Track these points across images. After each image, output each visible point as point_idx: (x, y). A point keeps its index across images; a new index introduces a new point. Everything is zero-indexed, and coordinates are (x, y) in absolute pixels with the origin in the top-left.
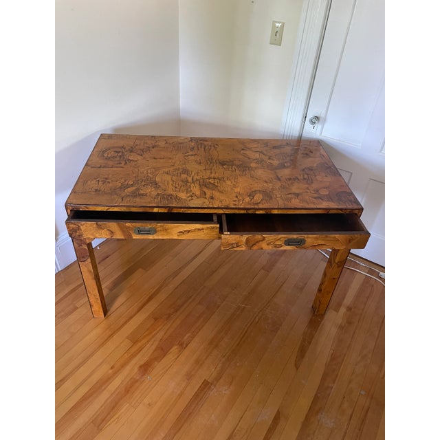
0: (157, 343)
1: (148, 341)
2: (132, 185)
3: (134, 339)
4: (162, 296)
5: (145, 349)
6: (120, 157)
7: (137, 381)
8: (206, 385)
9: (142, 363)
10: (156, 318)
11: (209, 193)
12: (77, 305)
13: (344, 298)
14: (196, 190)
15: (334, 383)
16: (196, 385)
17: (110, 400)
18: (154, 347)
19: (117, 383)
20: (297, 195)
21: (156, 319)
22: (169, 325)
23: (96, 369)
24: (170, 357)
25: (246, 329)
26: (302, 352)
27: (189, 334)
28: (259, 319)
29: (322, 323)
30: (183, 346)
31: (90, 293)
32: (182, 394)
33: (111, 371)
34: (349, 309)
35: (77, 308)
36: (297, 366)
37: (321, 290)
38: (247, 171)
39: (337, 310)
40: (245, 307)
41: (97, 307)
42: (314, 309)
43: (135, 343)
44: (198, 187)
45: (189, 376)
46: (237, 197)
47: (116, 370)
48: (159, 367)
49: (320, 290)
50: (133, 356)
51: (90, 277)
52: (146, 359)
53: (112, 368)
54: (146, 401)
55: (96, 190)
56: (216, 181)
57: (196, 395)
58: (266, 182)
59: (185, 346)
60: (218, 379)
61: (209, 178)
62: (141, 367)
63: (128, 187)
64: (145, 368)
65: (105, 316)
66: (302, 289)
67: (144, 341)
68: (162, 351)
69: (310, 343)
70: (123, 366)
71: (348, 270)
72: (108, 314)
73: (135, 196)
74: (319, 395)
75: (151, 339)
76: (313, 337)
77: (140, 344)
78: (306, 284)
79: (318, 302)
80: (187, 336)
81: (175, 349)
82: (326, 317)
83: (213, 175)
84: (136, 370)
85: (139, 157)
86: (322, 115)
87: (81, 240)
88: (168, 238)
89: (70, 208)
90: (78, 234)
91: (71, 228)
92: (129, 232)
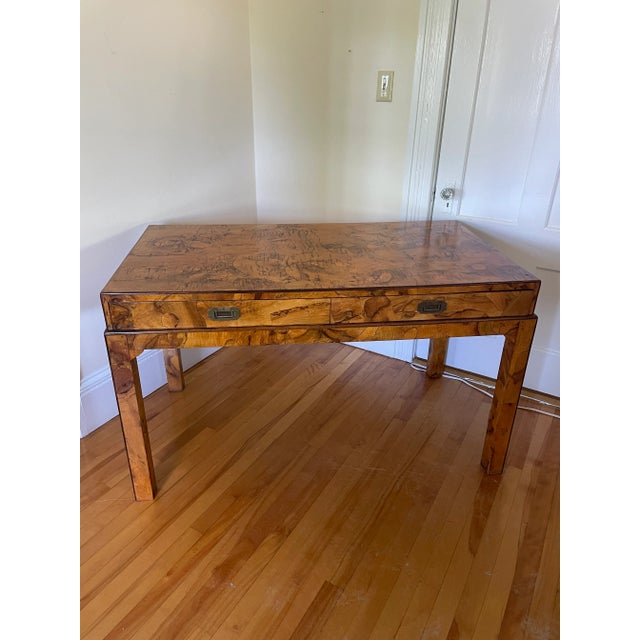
0: (241, 531)
1: (226, 530)
2: (199, 272)
3: (204, 528)
4: (244, 464)
5: (223, 541)
6: (179, 245)
7: (213, 591)
8: (328, 591)
9: (218, 563)
10: (237, 495)
11: (312, 276)
12: (108, 485)
13: (527, 450)
14: (294, 272)
15: (537, 571)
16: (312, 590)
17: (167, 625)
18: (236, 538)
19: (177, 596)
20: (442, 272)
21: (237, 497)
22: (259, 504)
23: (142, 576)
24: (264, 550)
25: (382, 501)
26: (478, 529)
27: (293, 515)
28: (401, 486)
29: (501, 486)
30: (283, 533)
31: (132, 452)
32: (289, 605)
33: (167, 579)
34: (538, 463)
35: (108, 489)
36: (473, 551)
37: (493, 429)
38: (364, 253)
39: (520, 466)
40: (375, 472)
41: (143, 481)
42: (484, 466)
43: (205, 534)
44: (295, 270)
45: (299, 578)
46: (354, 277)
47: (175, 577)
48: (247, 568)
49: (490, 431)
50: (204, 552)
51: (133, 422)
52: (224, 557)
53: (168, 574)
54: (230, 621)
55: (147, 278)
56: (321, 263)
57: (314, 607)
58: (393, 261)
59: (287, 533)
60: (346, 578)
61: (311, 261)
62: (217, 569)
63: (192, 273)
64: (224, 571)
65: (154, 497)
66: (460, 441)
67: (219, 531)
68: (251, 543)
69: (487, 515)
70: (187, 569)
71: (525, 413)
72: (159, 494)
73: (206, 282)
74: (517, 591)
75: (230, 526)
76: (490, 507)
77: (212, 536)
78: (465, 434)
79: (490, 450)
80: (290, 517)
81: (271, 538)
82: (505, 477)
83: (315, 258)
84: (209, 574)
85: (206, 245)
86: (458, 187)
87: (122, 354)
88: (258, 324)
89: (108, 299)
90: (126, 323)
91: (117, 314)
92: (201, 317)
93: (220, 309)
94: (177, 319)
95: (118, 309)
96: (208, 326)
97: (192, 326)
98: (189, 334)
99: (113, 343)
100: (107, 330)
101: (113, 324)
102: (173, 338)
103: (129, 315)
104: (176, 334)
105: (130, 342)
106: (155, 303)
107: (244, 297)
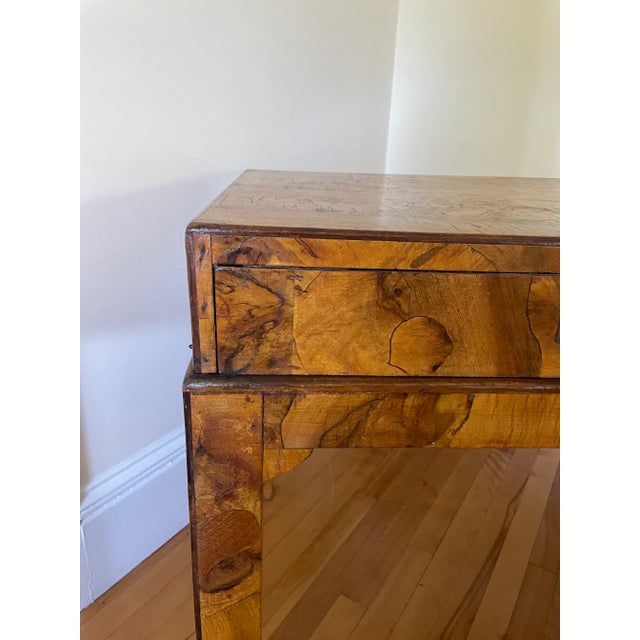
87: (237, 462)
89: (217, 250)
90: (266, 350)
91: (238, 313)
92: (531, 337)
94: (445, 338)
95: (248, 296)
96: (546, 372)
97: (491, 370)
98: (479, 400)
99: (212, 421)
100: (195, 374)
101: (218, 349)
102: (421, 411)
103: (280, 316)
104: (437, 395)
105: (270, 420)
106: (381, 274)
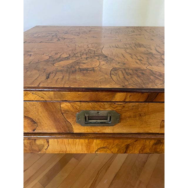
2: (67, 58)
88: (141, 131)
92: (66, 121)
93: (93, 113)
96: (76, 131)
97: (55, 131)
107: (129, 97)
